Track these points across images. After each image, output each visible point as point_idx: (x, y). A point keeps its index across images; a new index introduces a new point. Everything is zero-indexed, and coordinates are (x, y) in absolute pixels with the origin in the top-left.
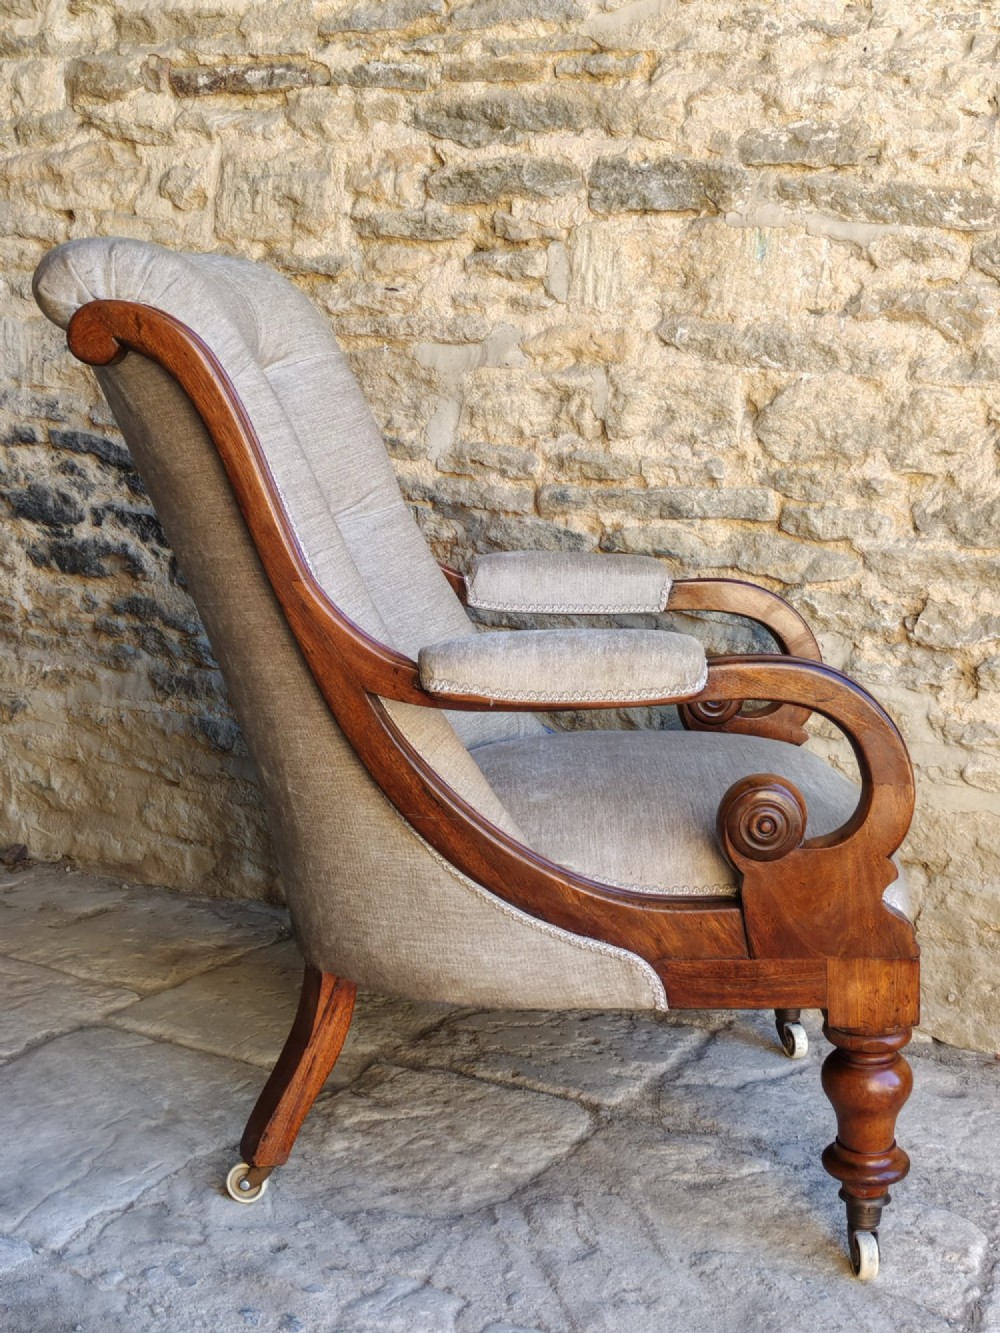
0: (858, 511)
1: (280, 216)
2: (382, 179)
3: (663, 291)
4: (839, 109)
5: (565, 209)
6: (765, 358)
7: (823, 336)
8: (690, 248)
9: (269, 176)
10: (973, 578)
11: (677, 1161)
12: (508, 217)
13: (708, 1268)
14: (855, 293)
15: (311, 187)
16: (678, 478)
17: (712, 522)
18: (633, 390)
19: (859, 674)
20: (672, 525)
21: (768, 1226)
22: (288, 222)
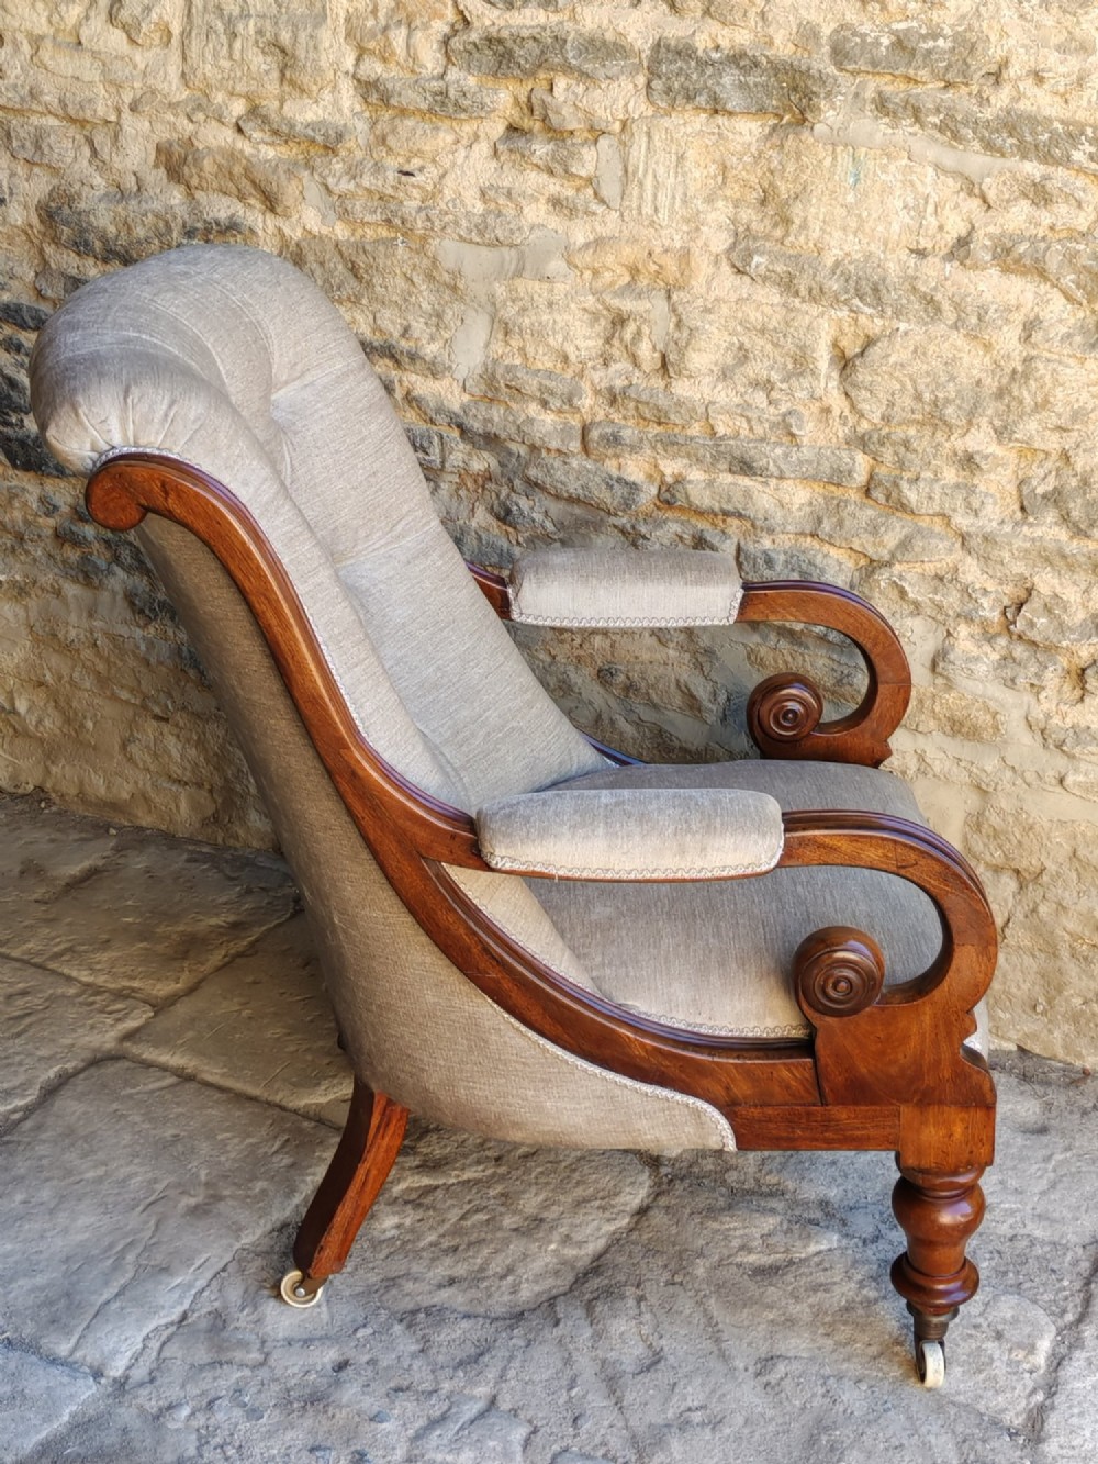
0: (957, 486)
1: (264, 67)
2: (391, 34)
3: (736, 207)
4: (953, 11)
5: (619, 97)
6: (856, 301)
7: (925, 282)
8: (769, 160)
9: (249, 16)
10: (1085, 570)
11: (741, 1236)
12: (548, 99)
13: (773, 1377)
14: (964, 233)
15: (303, 37)
16: (751, 429)
17: (790, 482)
18: (699, 324)
19: (950, 666)
20: (744, 481)
21: (835, 1321)
22: (275, 74)
